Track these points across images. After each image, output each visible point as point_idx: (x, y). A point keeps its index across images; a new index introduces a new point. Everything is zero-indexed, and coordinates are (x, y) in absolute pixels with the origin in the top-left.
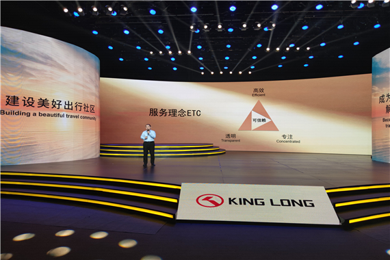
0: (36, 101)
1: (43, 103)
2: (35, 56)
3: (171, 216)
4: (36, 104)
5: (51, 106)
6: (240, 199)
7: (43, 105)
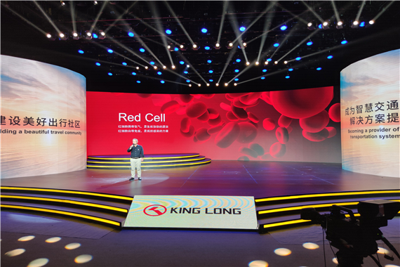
0: (22, 119)
1: (29, 121)
2: (21, 79)
4: (21, 122)
5: (36, 123)
6: (181, 209)
7: (28, 123)
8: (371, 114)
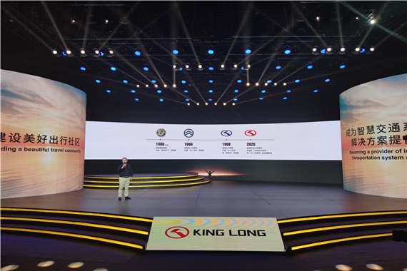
0: (22, 136)
1: (29, 138)
2: (24, 95)
3: (141, 247)
4: (22, 140)
5: (36, 140)
6: (204, 231)
7: (29, 140)
8: (373, 136)
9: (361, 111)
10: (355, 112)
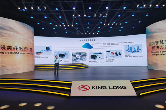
2: (6, 28)
3: (68, 95)
4: (6, 48)
5: (13, 49)
7: (9, 49)
8: (163, 45)
9: (157, 34)
10: (154, 35)
